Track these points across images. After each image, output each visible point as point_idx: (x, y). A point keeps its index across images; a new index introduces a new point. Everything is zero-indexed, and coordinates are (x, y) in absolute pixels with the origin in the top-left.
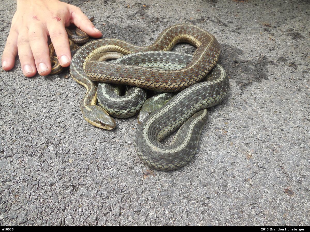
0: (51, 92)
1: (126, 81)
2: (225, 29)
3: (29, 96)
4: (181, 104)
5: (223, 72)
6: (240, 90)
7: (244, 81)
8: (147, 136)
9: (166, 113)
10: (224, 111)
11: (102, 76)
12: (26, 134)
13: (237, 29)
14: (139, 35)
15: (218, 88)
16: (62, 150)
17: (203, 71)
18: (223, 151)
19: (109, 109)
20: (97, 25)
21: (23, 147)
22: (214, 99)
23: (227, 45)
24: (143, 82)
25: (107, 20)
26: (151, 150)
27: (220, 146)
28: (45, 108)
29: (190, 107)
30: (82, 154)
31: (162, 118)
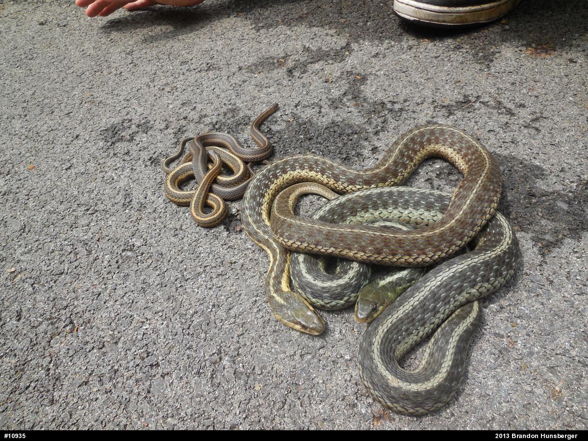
0: (216, 259)
1: (341, 253)
2: (510, 122)
3: (185, 267)
4: (434, 297)
5: (507, 229)
6: (539, 256)
7: (547, 237)
8: (380, 357)
9: (408, 313)
10: (509, 299)
11: (301, 244)
12: (187, 337)
13: (533, 120)
14: (351, 140)
15: (499, 265)
16: (243, 366)
17: (472, 230)
18: (508, 381)
19: (314, 300)
20: (278, 123)
21: (185, 359)
22: (492, 284)
23: (514, 158)
24: (370, 256)
25: (295, 111)
26: (387, 383)
27: (502, 370)
28: (210, 289)
29: (449, 301)
30: (274, 376)
31: (403, 322)
